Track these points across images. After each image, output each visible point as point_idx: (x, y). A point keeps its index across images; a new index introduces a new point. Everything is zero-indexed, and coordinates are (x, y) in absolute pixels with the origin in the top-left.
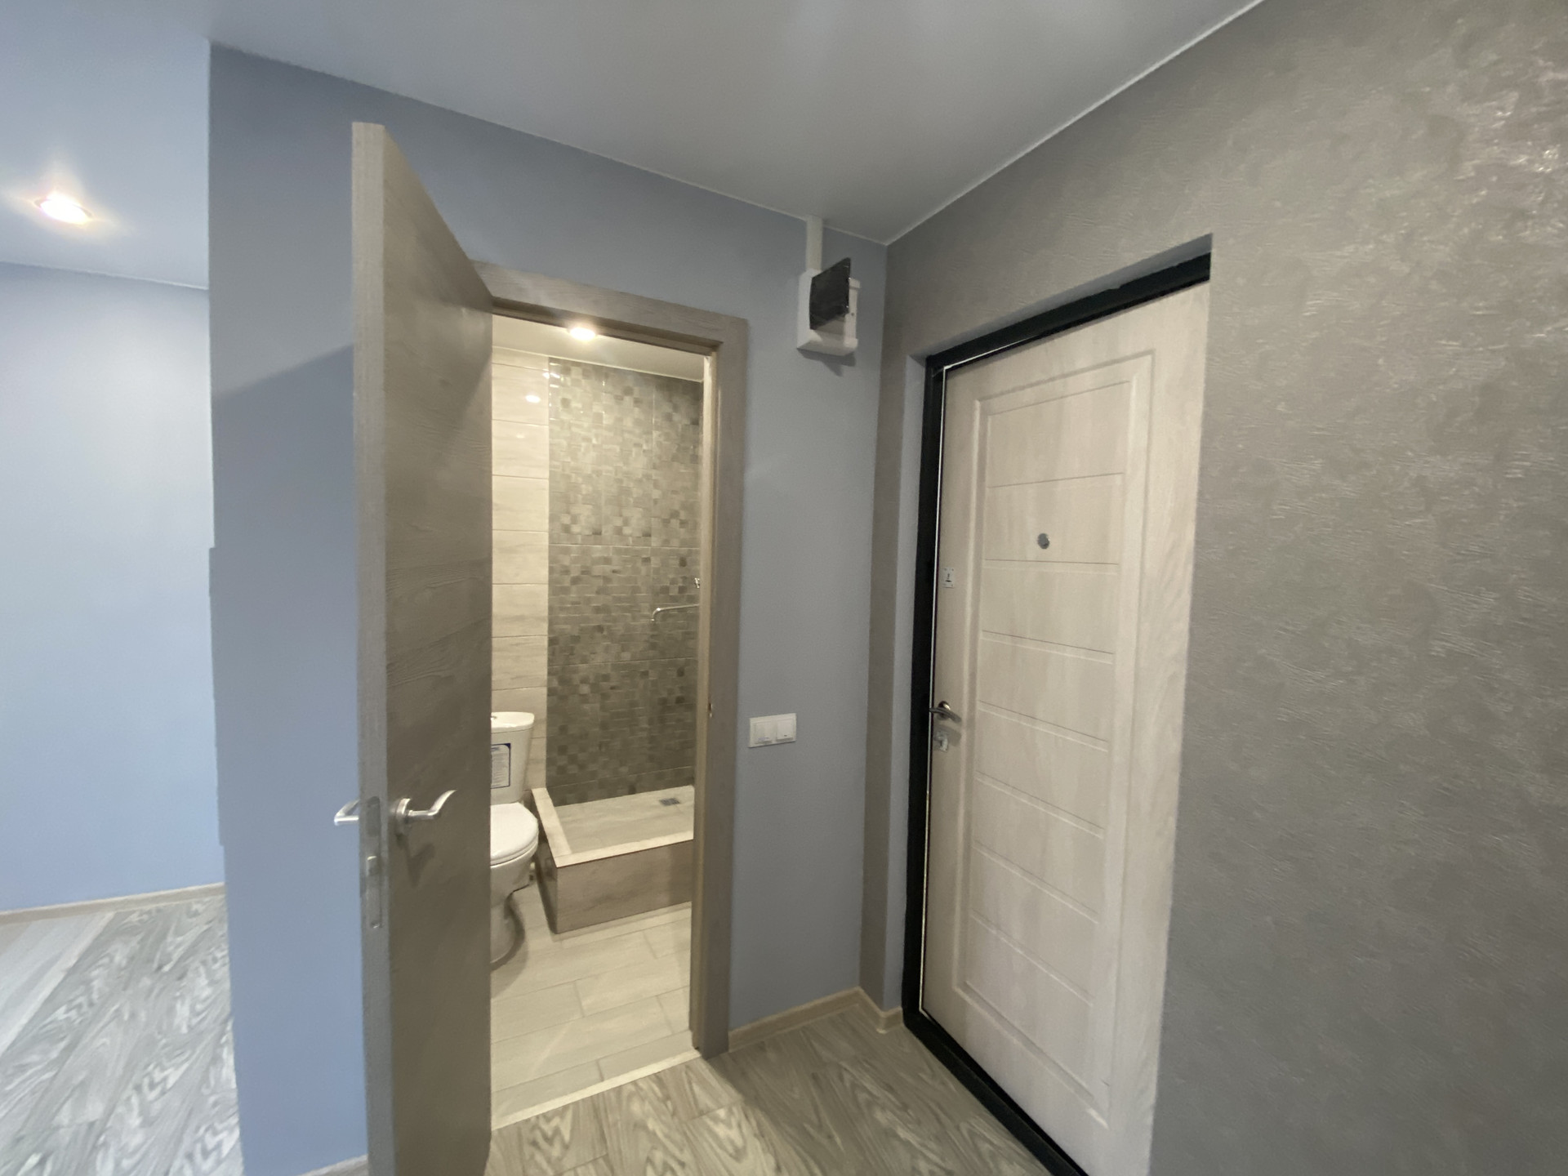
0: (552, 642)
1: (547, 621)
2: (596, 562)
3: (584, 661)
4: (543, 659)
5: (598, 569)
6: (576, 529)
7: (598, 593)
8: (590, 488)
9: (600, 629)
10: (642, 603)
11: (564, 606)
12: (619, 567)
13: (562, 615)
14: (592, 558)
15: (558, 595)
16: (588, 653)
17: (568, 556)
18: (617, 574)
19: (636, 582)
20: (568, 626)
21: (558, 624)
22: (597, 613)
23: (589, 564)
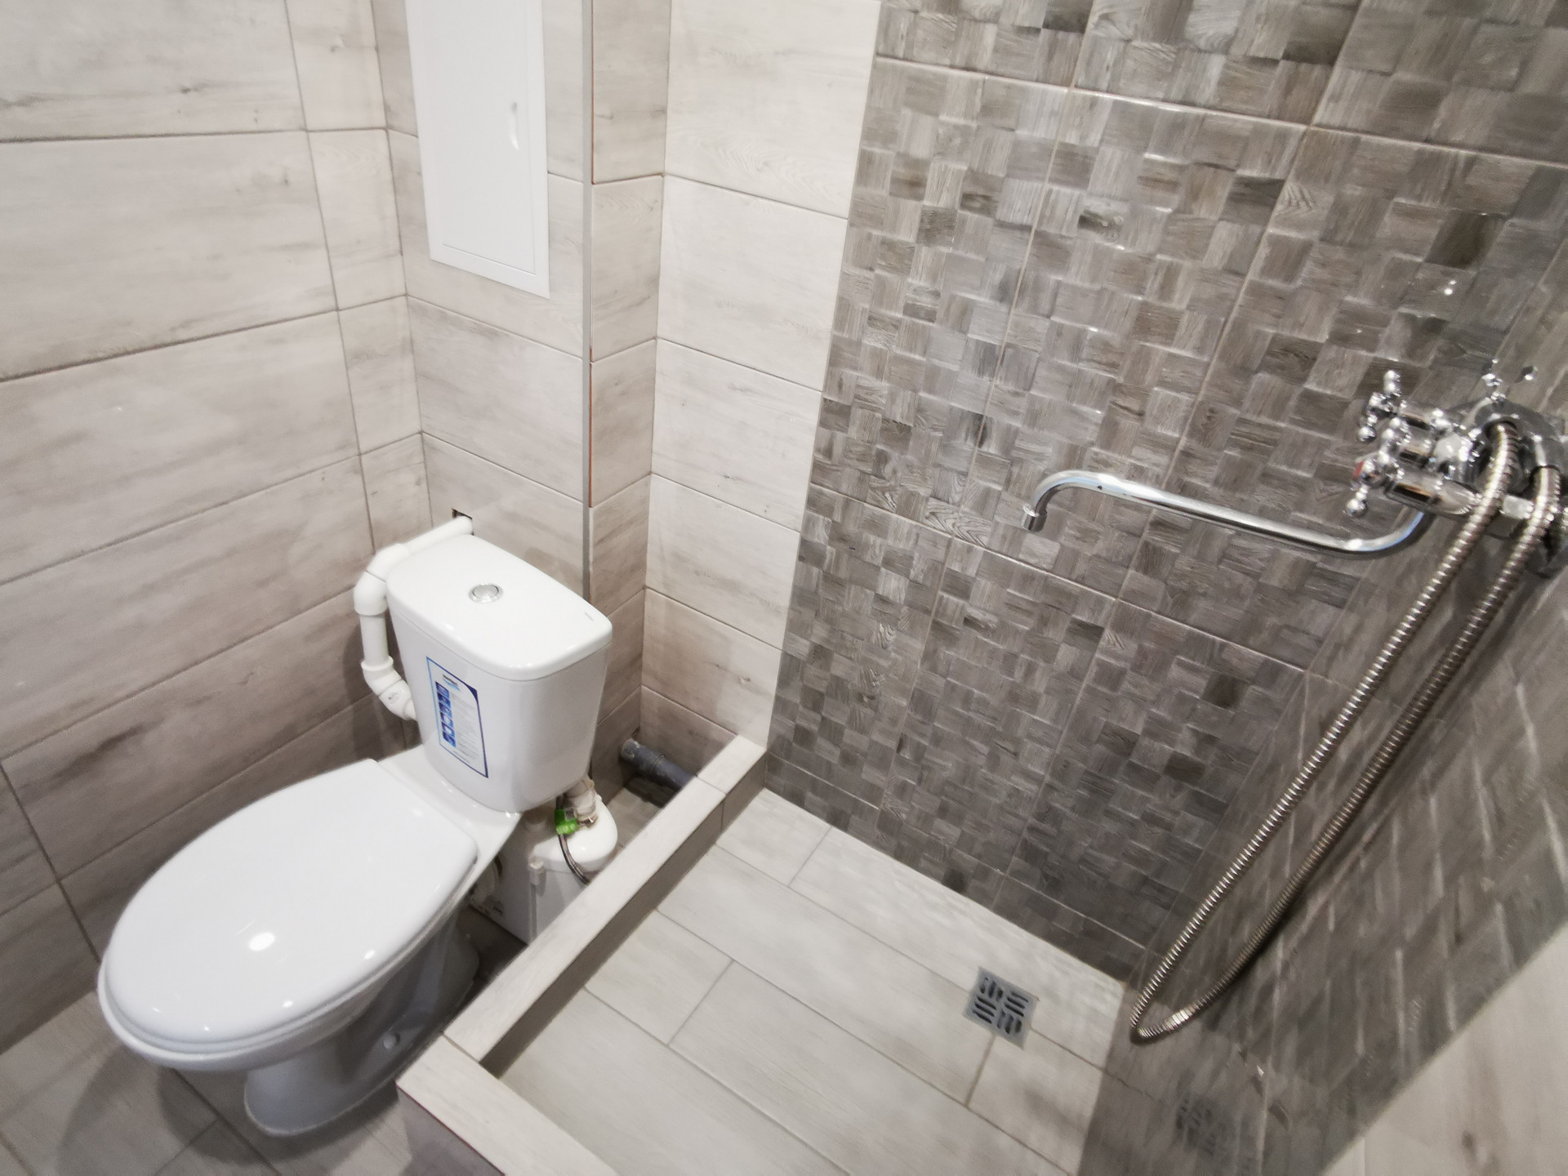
1: (827, 343)
4: (802, 456)
10: (1162, 383)
11: (883, 311)
12: (1115, 206)
13: (873, 341)
14: (1017, 144)
15: (871, 269)
16: (923, 492)
17: (927, 121)
18: (1094, 238)
19: (1166, 290)
20: (883, 386)
21: (855, 369)
22: (981, 373)
23: (996, 168)
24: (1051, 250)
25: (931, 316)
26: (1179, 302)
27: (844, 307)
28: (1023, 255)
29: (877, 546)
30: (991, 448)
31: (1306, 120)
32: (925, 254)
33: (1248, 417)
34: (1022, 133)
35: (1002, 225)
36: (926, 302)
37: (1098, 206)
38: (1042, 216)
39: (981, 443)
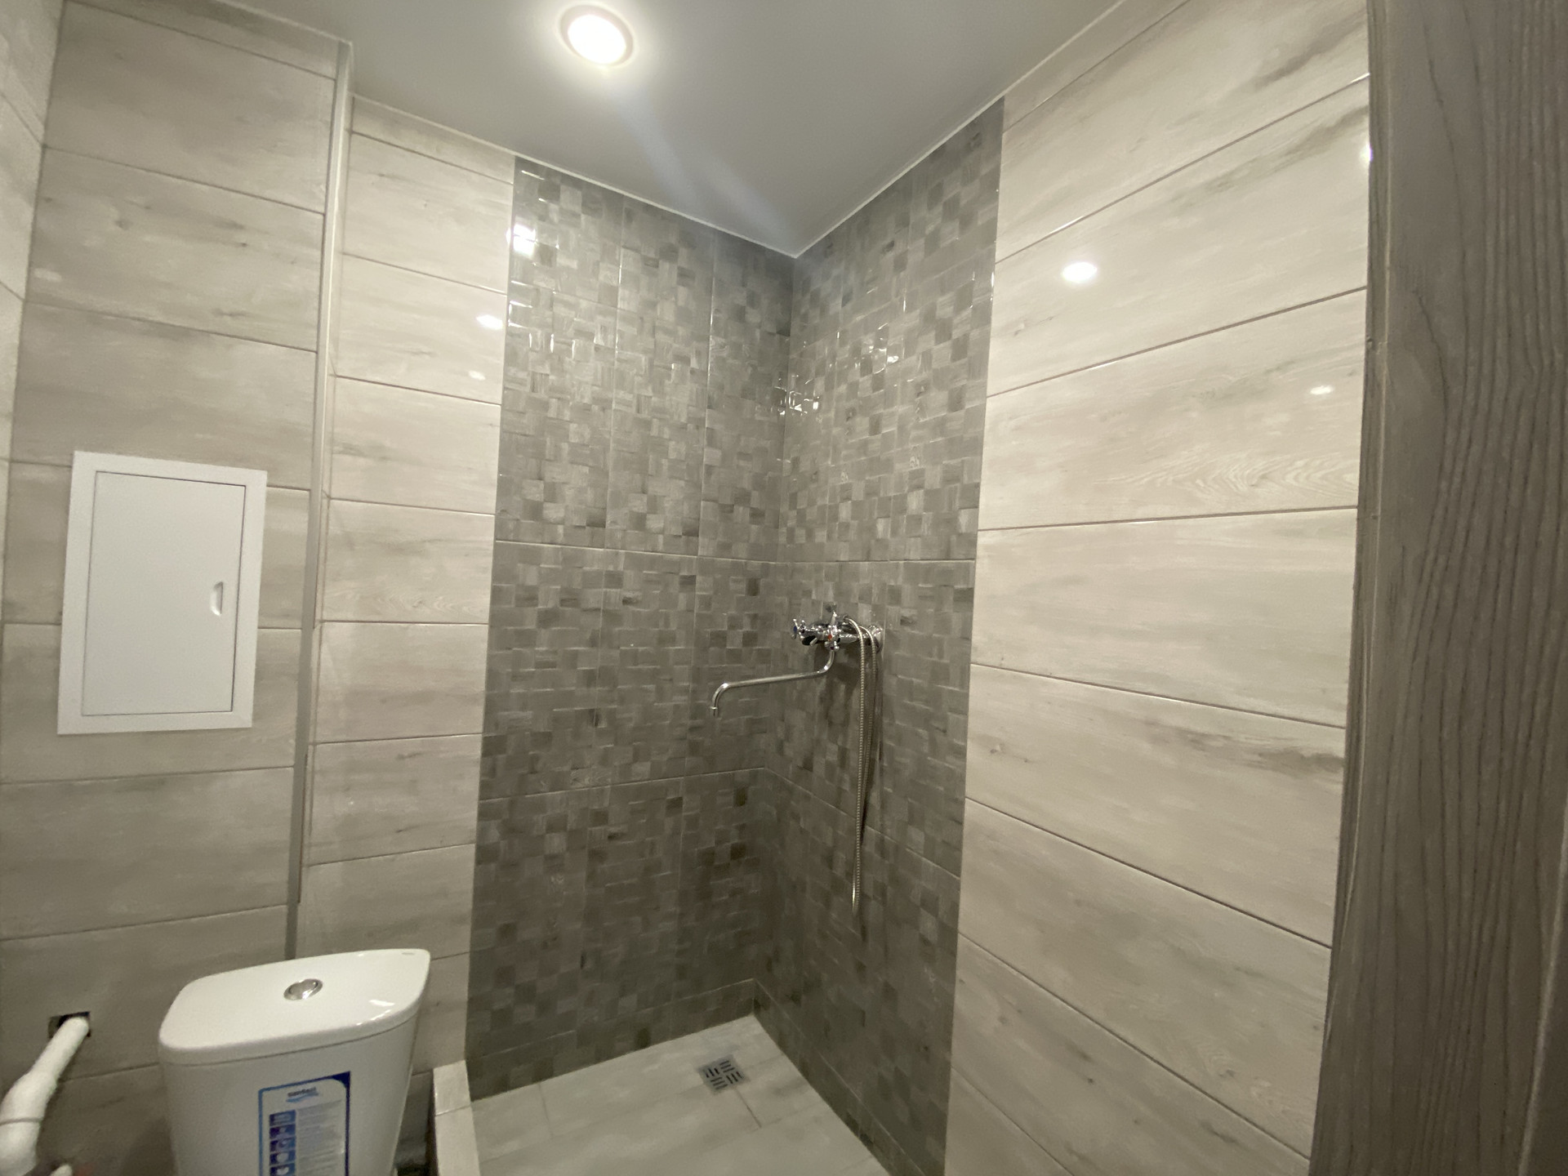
0: (491, 747)
1: (482, 701)
2: (590, 581)
3: (557, 783)
4: (471, 785)
5: (593, 597)
6: (553, 512)
7: (593, 643)
8: (587, 434)
9: (593, 717)
10: (677, 664)
11: (522, 670)
12: (637, 593)
13: (517, 690)
14: (585, 573)
15: (509, 649)
16: (566, 768)
17: (534, 568)
18: (631, 608)
19: (667, 624)
20: (529, 714)
21: (507, 710)
22: (589, 685)
23: (577, 584)
24: (612, 617)
25: (553, 665)
26: (673, 627)
27: (492, 675)
28: (599, 622)
29: (540, 820)
30: (603, 725)
31: (696, 554)
32: (544, 634)
33: (712, 666)
34: (587, 569)
35: (585, 610)
36: (551, 658)
37: (629, 595)
38: (604, 602)
39: (596, 725)
